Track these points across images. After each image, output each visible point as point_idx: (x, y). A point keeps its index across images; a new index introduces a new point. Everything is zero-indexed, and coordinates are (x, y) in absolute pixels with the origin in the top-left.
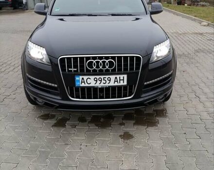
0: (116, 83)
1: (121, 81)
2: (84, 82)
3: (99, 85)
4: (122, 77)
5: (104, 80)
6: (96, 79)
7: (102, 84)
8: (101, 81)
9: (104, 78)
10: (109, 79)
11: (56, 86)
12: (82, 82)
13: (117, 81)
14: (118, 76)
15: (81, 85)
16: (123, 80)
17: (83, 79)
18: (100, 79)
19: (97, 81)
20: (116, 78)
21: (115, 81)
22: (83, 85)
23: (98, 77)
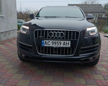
0: (64, 45)
1: (67, 44)
2: (46, 44)
3: (54, 46)
4: (68, 42)
5: (57, 43)
6: (53, 42)
7: (56, 46)
8: (56, 43)
9: (57, 42)
10: (60, 43)
11: (32, 46)
12: (45, 44)
13: (65, 44)
14: (65, 42)
15: (45, 46)
16: (68, 44)
17: (46, 42)
18: (55, 43)
19: (53, 43)
20: (64, 42)
21: (64, 44)
22: (46, 45)
23: (54, 41)
